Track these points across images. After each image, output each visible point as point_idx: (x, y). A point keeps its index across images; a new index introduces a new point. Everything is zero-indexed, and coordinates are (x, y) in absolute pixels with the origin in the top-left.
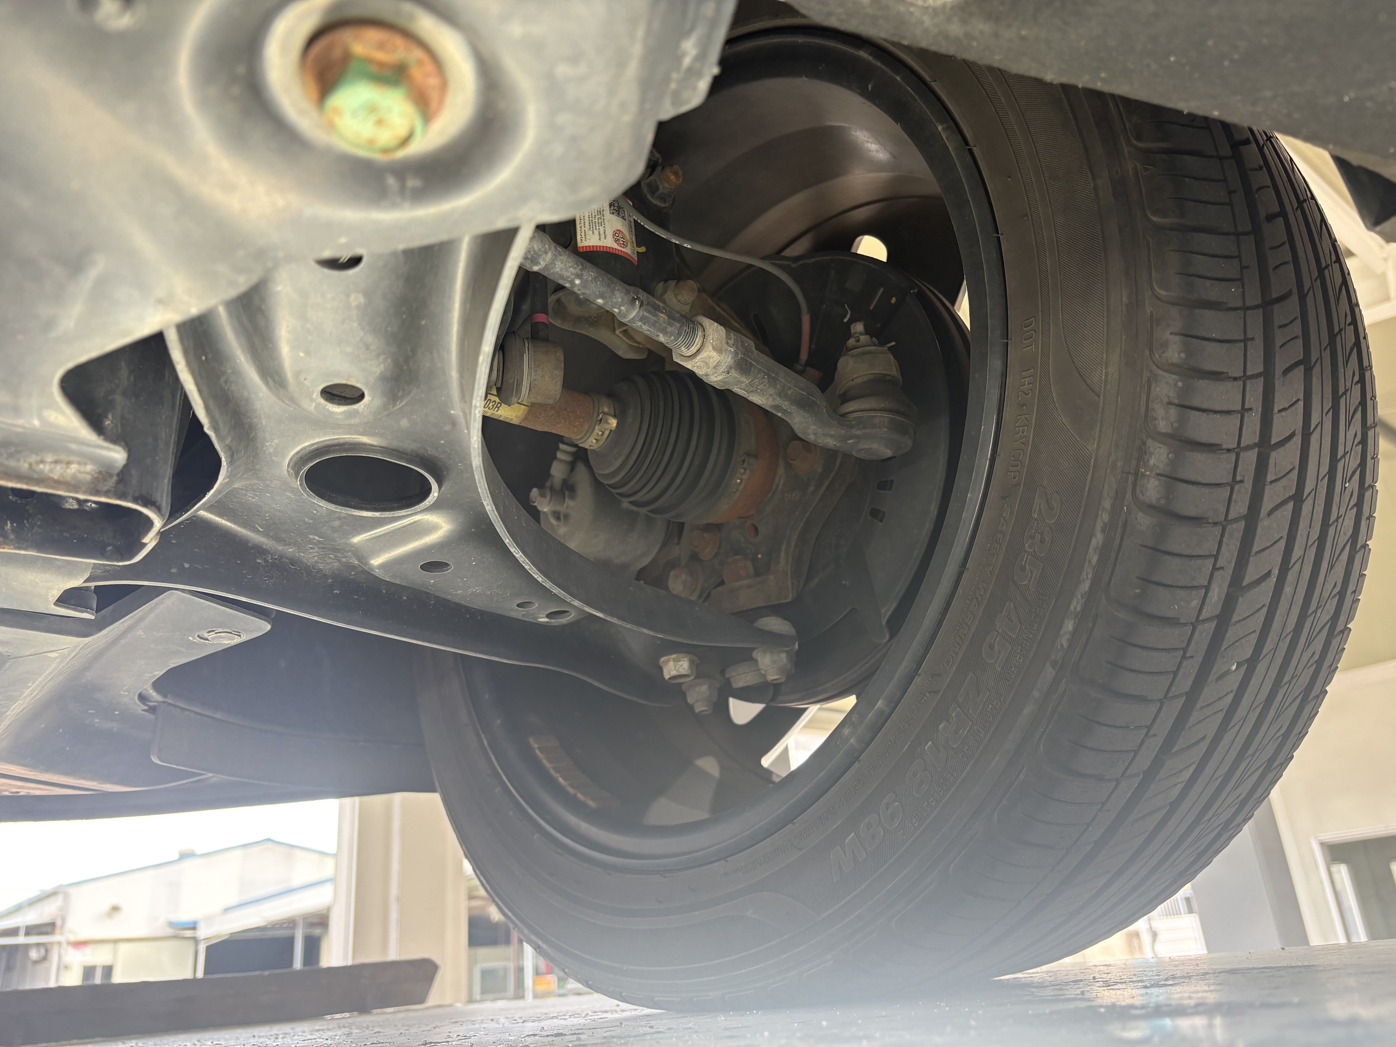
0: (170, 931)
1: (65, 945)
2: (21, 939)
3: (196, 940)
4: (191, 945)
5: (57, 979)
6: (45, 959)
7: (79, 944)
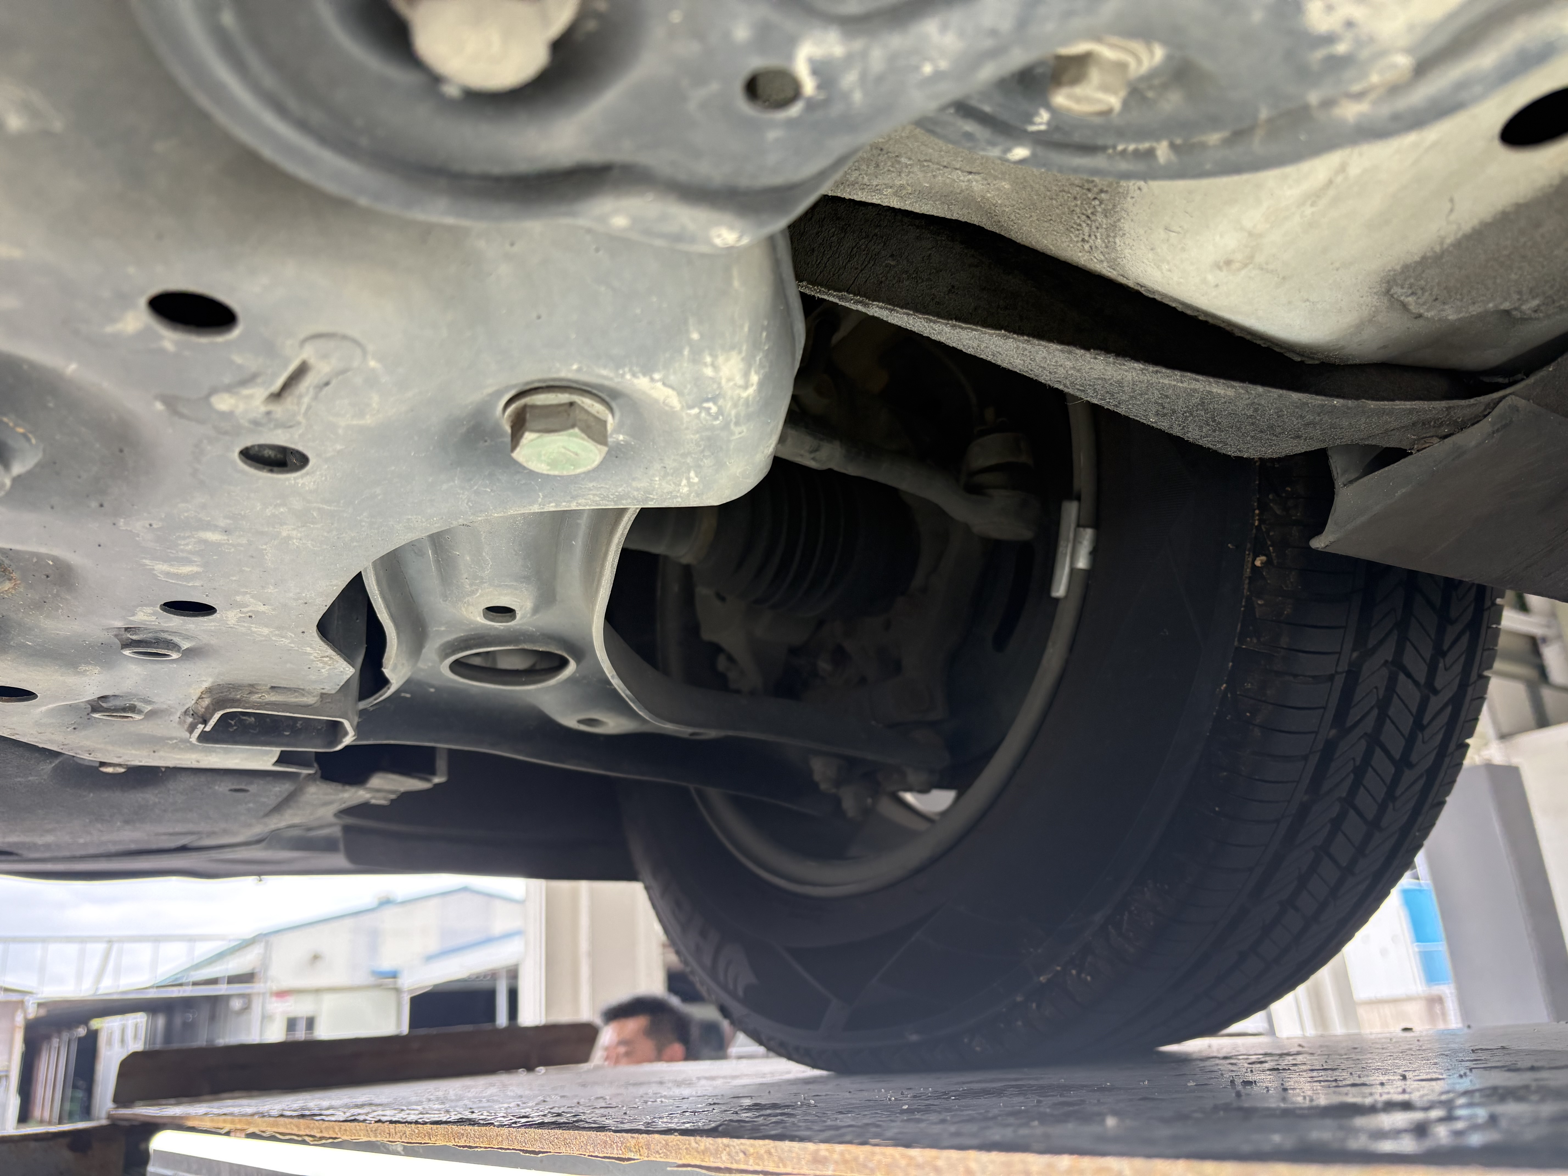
0: (371, 980)
1: (268, 995)
2: (222, 989)
3: (398, 991)
4: (392, 995)
5: (262, 1032)
6: (246, 1008)
7: (282, 994)
